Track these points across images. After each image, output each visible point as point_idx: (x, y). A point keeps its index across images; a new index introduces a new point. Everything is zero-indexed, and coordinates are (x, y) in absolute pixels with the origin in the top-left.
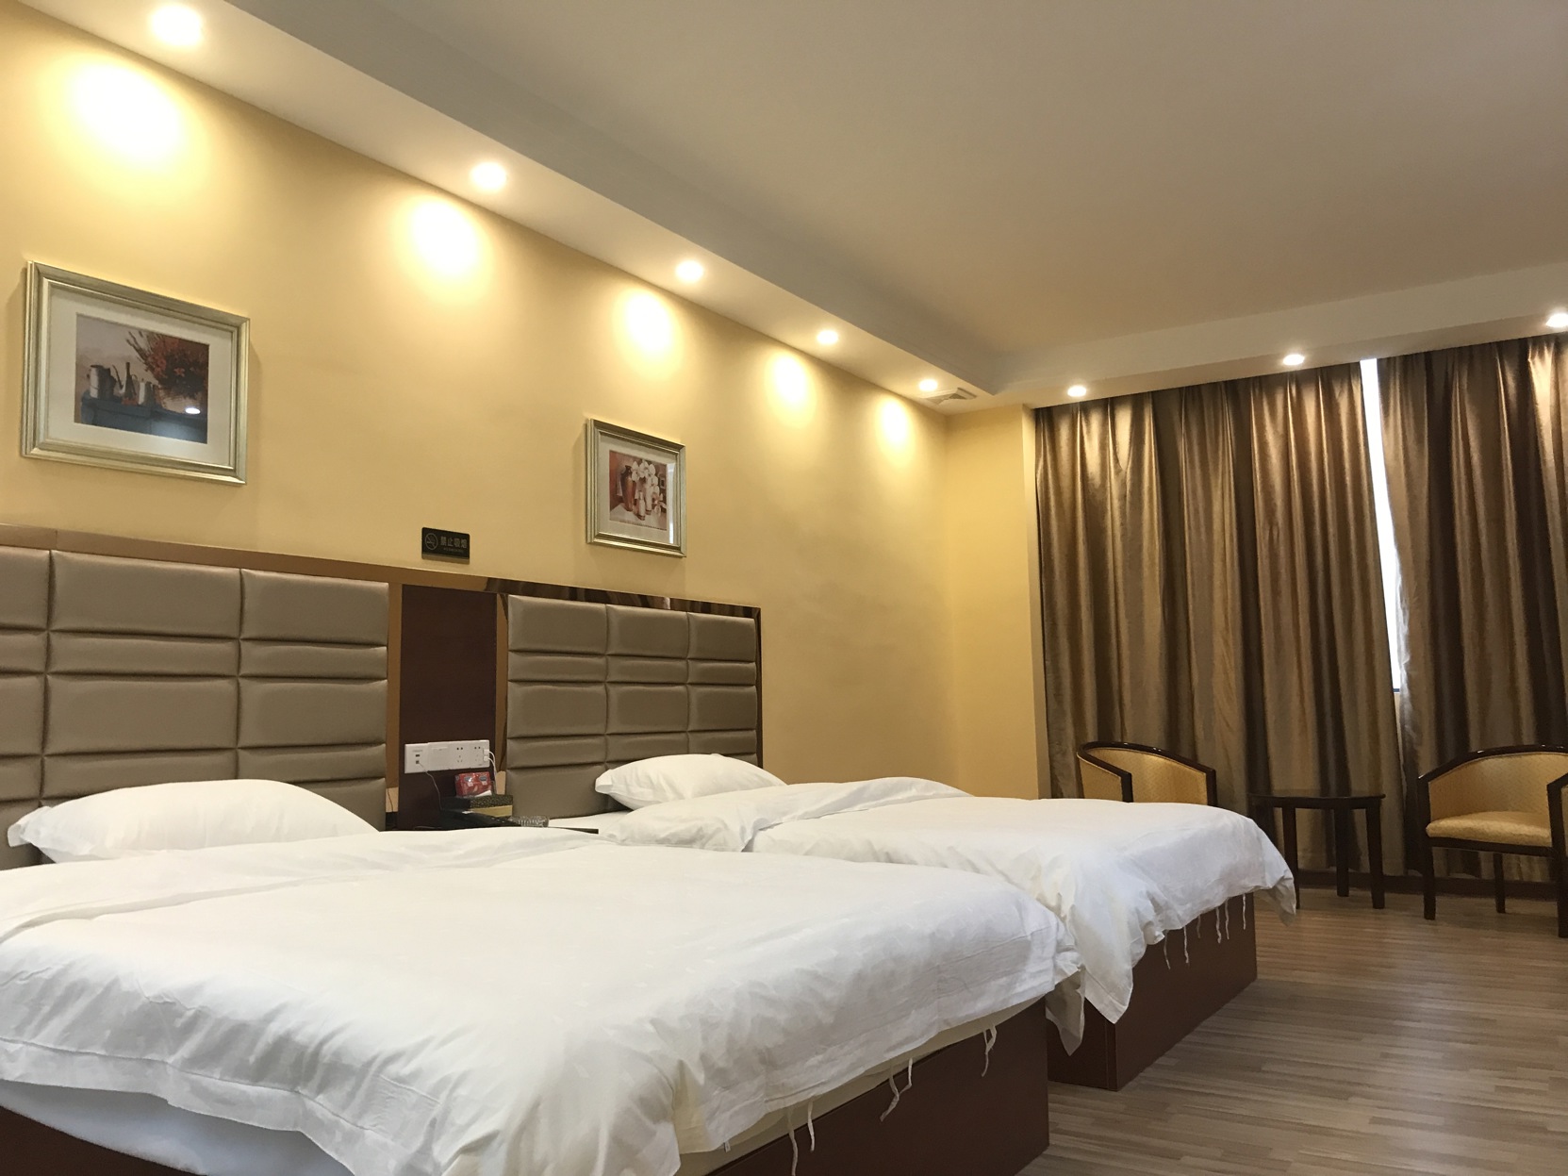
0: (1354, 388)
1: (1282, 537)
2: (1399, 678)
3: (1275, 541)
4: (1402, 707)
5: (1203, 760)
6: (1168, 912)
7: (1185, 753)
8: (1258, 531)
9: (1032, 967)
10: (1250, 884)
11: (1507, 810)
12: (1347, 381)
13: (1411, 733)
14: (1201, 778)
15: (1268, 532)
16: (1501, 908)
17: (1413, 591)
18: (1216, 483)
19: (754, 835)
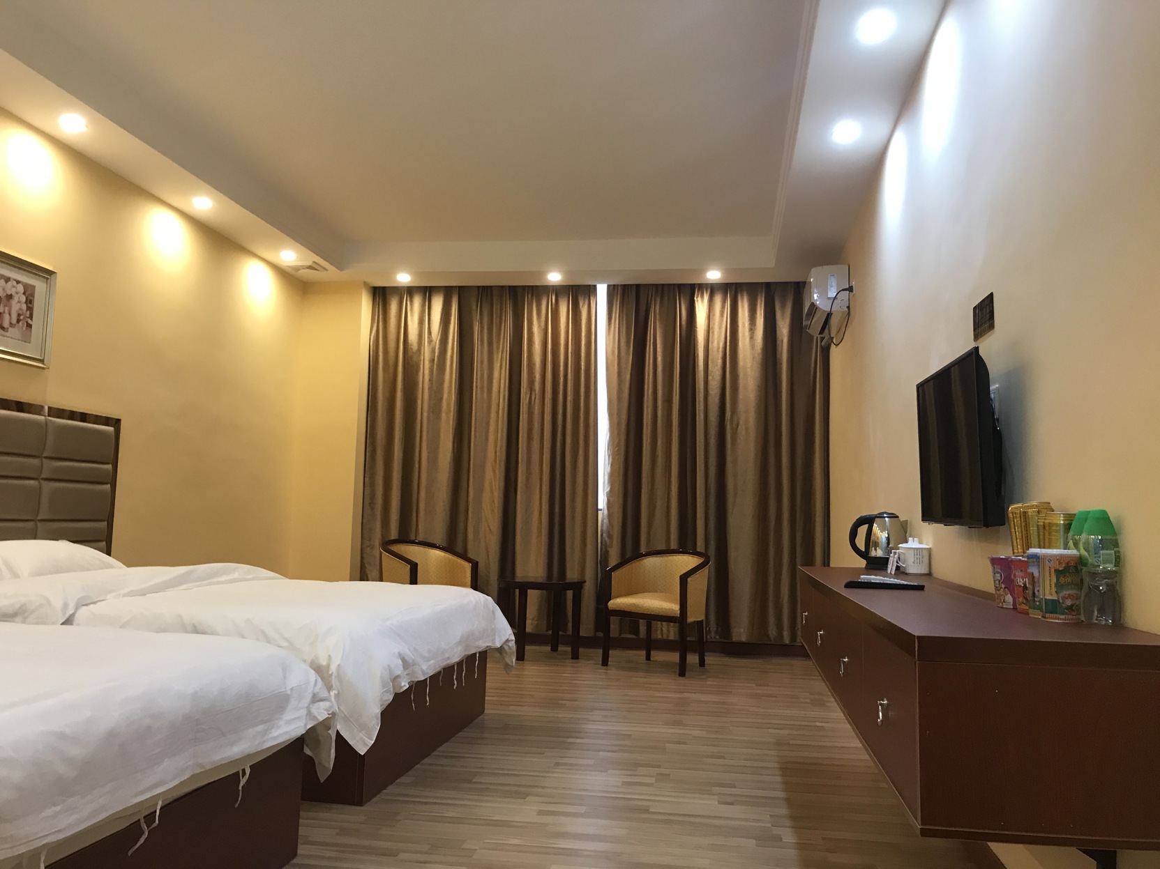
0: (592, 302)
1: (537, 400)
2: (602, 502)
3: (533, 403)
4: (602, 521)
5: (470, 555)
6: (414, 667)
7: (459, 549)
8: (522, 395)
9: (288, 716)
10: (482, 645)
11: (657, 592)
12: (587, 297)
13: (607, 539)
14: (467, 566)
15: (528, 396)
16: (648, 658)
17: (616, 443)
18: (498, 357)
19: (77, 609)
